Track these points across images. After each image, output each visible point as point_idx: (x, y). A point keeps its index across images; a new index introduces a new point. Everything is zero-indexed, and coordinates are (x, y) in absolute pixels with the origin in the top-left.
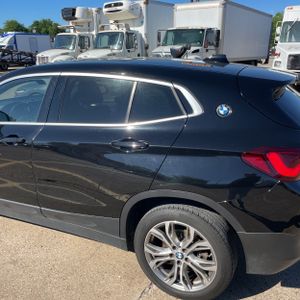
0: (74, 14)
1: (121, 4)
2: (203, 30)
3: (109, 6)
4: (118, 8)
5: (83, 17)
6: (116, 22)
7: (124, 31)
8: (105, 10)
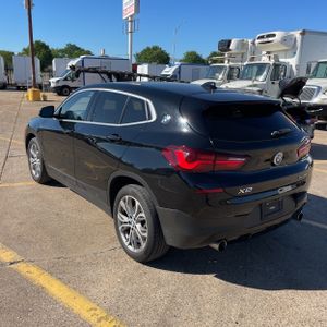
0: (229, 45)
1: (274, 35)
3: (262, 37)
4: (270, 39)
5: (237, 48)
6: (268, 53)
7: (272, 62)
8: (257, 41)
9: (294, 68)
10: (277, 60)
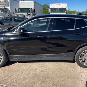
2: (30, 9)
9: (10, 10)
10: (5, 7)
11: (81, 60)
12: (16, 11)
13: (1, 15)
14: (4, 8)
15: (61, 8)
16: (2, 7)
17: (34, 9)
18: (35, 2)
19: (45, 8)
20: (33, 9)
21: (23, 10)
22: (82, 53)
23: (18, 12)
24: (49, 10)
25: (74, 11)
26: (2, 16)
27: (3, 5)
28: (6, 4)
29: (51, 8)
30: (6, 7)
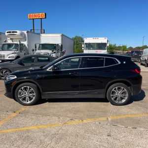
1: (16, 32)
2: (56, 44)
6: (11, 39)
8: (7, 34)
10: (20, 42)
11: (113, 97)
12: (36, 47)
13: (15, 53)
14: (18, 43)
15: (100, 43)
16: (16, 43)
17: (62, 45)
18: (62, 35)
19: (78, 42)
20: (60, 45)
21: (46, 46)
22: (113, 90)
23: (39, 49)
24: (83, 46)
25: (123, 46)
26: (16, 55)
27: (17, 39)
28: (21, 37)
29: (86, 44)
30: (22, 42)
